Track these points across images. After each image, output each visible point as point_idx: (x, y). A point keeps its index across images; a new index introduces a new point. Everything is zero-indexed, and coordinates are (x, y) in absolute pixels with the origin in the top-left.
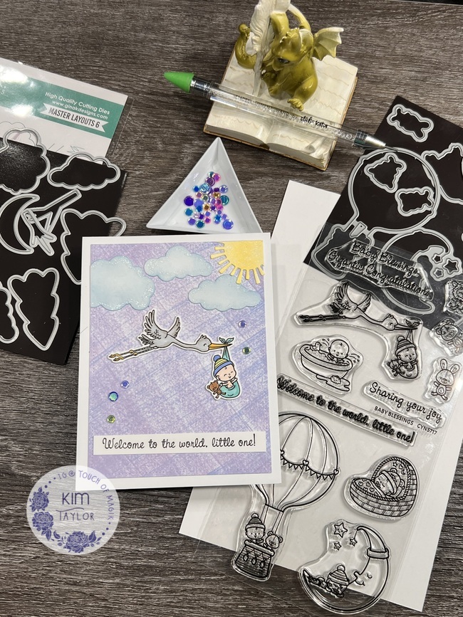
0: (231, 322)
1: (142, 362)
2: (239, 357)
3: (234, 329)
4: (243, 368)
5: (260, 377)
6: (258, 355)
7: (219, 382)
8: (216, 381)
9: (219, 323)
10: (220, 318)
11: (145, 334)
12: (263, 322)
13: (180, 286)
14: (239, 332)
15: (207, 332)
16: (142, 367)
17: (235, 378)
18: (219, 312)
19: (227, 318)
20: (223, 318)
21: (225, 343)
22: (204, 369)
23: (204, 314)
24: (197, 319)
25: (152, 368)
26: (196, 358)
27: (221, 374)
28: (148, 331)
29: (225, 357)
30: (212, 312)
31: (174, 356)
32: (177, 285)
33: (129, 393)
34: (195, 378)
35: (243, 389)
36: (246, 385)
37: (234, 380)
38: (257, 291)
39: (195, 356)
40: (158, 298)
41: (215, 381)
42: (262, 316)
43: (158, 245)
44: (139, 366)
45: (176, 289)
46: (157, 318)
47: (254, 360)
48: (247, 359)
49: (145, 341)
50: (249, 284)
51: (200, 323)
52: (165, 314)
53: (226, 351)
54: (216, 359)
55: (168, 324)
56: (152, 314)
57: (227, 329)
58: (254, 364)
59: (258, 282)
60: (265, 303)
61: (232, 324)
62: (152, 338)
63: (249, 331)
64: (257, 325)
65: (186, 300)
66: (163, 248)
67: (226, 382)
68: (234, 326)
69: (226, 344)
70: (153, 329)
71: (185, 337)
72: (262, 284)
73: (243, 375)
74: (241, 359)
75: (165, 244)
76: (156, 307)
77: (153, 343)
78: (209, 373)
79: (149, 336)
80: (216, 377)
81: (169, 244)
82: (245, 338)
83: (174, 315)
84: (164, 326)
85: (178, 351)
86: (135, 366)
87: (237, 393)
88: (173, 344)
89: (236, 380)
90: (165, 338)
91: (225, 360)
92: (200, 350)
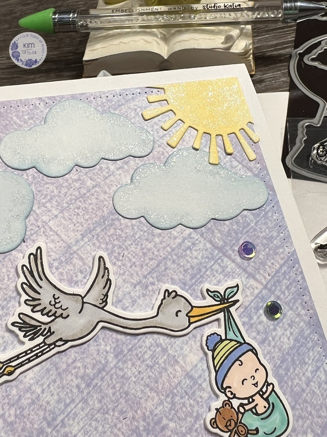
0: (220, 249)
2: (260, 327)
3: (231, 266)
4: (277, 354)
5: (318, 368)
6: (299, 315)
7: (236, 403)
8: (227, 403)
9: (196, 256)
10: (194, 244)
11: (27, 310)
12: (287, 239)
13: (89, 183)
14: (245, 270)
15: (173, 282)
17: (267, 384)
18: (188, 231)
19: (211, 242)
20: (202, 244)
21: (223, 299)
22: (188, 375)
23: (157, 240)
24: (144, 254)
27: (233, 380)
28: (33, 303)
29: (231, 335)
30: (174, 232)
32: (83, 183)
34: (173, 404)
37: (265, 391)
38: (256, 175)
39: (158, 345)
40: (45, 218)
41: (225, 404)
42: (281, 226)
43: (25, 103)
45: (84, 191)
46: (51, 267)
47: (296, 331)
48: (280, 331)
49: (28, 328)
50: (235, 163)
51: (153, 263)
52: (69, 253)
53: (229, 318)
54: (214, 343)
56: (36, 256)
57: (216, 267)
58: (296, 340)
59: (252, 156)
60: (279, 198)
61: (225, 254)
62: (45, 319)
63: (263, 264)
64: (277, 247)
65: (111, 213)
66: (36, 107)
67: (250, 399)
68: (229, 257)
69: (225, 302)
70: (46, 296)
71: (126, 303)
72: (260, 160)
73: (282, 372)
74: (265, 332)
75: (40, 99)
76: (44, 238)
77: (51, 333)
78: (205, 385)
79: (38, 316)
80: (223, 390)
81: (49, 98)
82: (261, 283)
83: (92, 252)
84: (71, 282)
85: (117, 340)
86: (13, 405)
87: (282, 423)
88: (101, 325)
89: (273, 390)
90: (80, 313)
91: (233, 343)
92: (170, 330)
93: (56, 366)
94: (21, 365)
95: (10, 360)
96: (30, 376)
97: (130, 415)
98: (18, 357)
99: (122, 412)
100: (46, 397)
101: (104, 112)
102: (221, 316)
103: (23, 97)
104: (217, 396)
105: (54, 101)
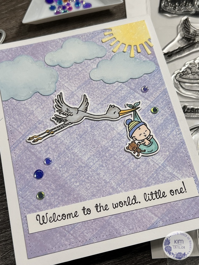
0: (134, 90)
1: (59, 139)
2: (149, 117)
3: (138, 95)
4: (156, 126)
5: (173, 130)
6: (166, 112)
7: (137, 142)
8: (134, 141)
9: (123, 93)
10: (122, 89)
11: (58, 114)
12: (163, 84)
13: (80, 69)
14: (143, 97)
15: (113, 102)
16: (61, 143)
17: (150, 135)
18: (120, 84)
19: (129, 87)
20: (126, 88)
21: (133, 107)
22: (119, 134)
23: (107, 88)
24: (102, 93)
25: (70, 142)
26: (110, 126)
27: (136, 134)
28: (60, 111)
29: (136, 119)
30: (114, 85)
31: (89, 128)
32: (78, 69)
33: (53, 168)
34: (113, 143)
35: (161, 144)
36: (163, 140)
37: (149, 138)
38: (151, 60)
39: (107, 124)
40: (63, 83)
41: (132, 142)
42: (161, 79)
43: (53, 41)
44: (58, 143)
45: (78, 72)
46: (66, 99)
47: (164, 117)
48: (157, 118)
49: (59, 119)
50: (142, 56)
51: (106, 96)
52: (72, 94)
53: (136, 114)
54: (128, 123)
55: (77, 102)
56: (60, 96)
57: (131, 96)
58: (164, 121)
59: (149, 52)
60: (161, 68)
61: (135, 91)
62: (64, 116)
63: (152, 94)
64: (158, 87)
65: (89, 79)
66: (58, 42)
67: (143, 140)
68: (137, 92)
69: (134, 108)
70: (64, 109)
71: (95, 110)
72: (153, 53)
73: (157, 132)
74: (151, 118)
75: (60, 39)
76: (63, 90)
77: (66, 120)
78: (126, 137)
79: (62, 115)
80: (132, 138)
81: (63, 38)
82: (150, 101)
83: (80, 94)
84: (73, 104)
85: (91, 123)
86: (54, 144)
87: (155, 148)
88: (85, 118)
89: (152, 137)
90: (77, 114)
91: (137, 122)
92: (111, 118)
93: (69, 131)
94: (56, 131)
95: (52, 129)
96: (60, 135)
97: (96, 146)
98: (55, 128)
99: (93, 146)
100: (66, 141)
101: (86, 41)
102: (132, 113)
103: (53, 39)
104: (130, 140)
105: (65, 39)
